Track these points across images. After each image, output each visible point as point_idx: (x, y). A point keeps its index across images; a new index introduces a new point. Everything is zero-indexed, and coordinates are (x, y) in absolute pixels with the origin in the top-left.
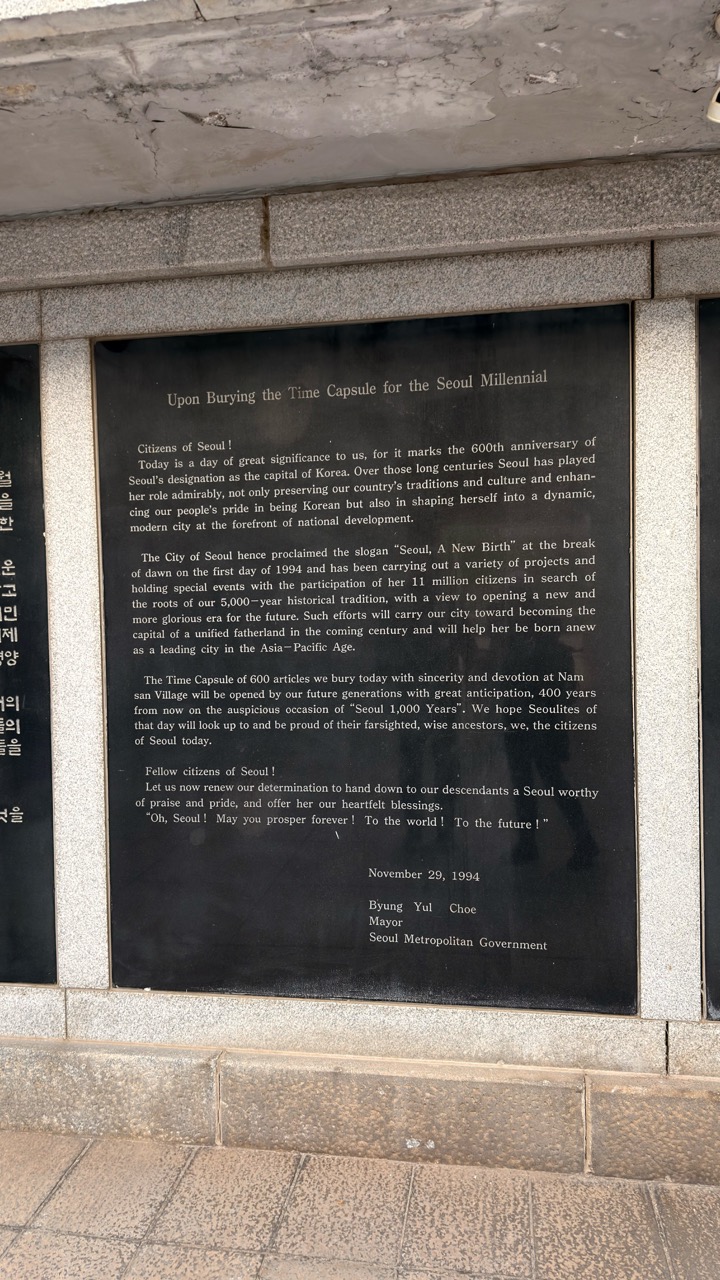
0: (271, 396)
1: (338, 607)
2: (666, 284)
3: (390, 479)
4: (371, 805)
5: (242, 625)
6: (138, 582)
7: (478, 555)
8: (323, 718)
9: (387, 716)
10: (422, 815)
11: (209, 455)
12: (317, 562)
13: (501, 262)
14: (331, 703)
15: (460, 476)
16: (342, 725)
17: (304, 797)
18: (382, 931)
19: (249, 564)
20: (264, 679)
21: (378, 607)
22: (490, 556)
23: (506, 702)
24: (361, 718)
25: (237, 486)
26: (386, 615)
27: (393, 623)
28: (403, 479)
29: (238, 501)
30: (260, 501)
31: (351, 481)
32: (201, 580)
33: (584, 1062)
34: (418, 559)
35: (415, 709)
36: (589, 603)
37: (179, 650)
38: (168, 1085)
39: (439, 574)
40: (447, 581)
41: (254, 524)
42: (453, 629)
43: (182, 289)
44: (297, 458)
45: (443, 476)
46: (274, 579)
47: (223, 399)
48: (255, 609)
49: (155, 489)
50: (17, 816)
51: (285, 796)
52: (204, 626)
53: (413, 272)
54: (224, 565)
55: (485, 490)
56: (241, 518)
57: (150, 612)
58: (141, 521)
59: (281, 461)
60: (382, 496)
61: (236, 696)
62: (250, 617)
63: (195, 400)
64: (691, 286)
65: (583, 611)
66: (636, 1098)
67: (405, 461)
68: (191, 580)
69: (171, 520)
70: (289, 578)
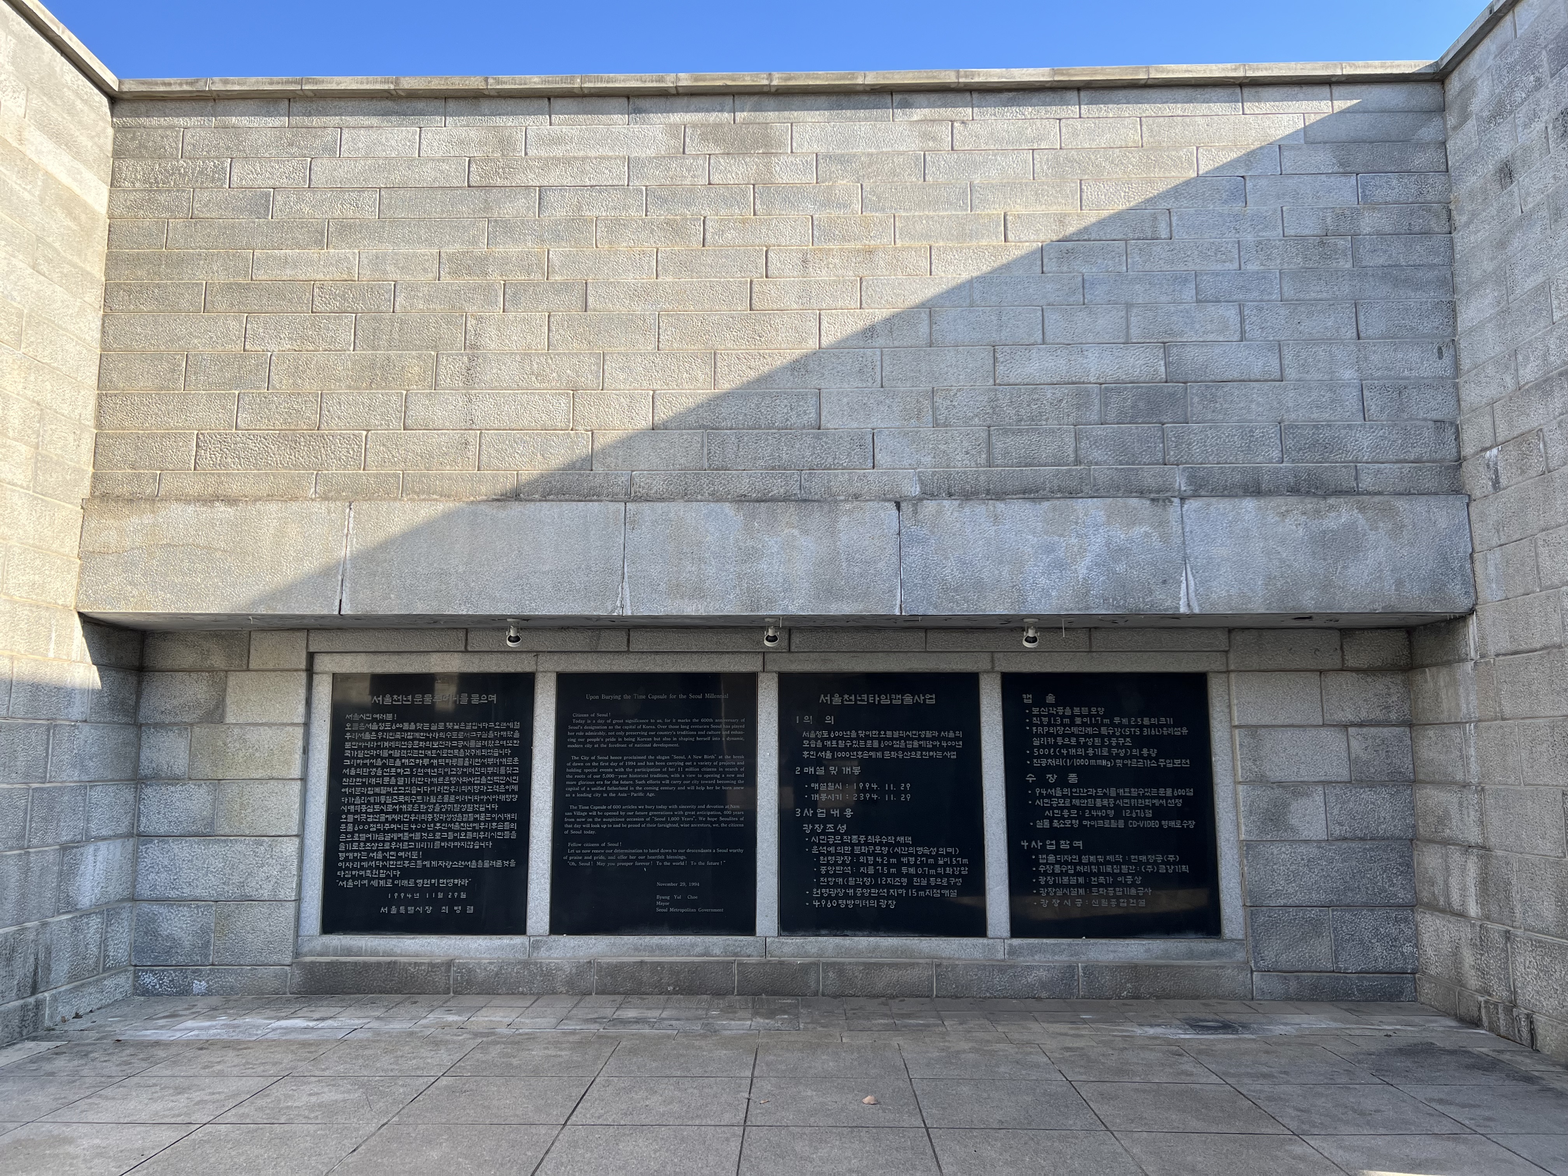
0: (627, 697)
1: (649, 778)
2: (769, 667)
3: (671, 730)
4: (659, 857)
5: (611, 785)
6: (570, 768)
7: (703, 760)
8: (642, 823)
9: (667, 822)
10: (679, 860)
11: (601, 718)
12: (641, 761)
13: (713, 655)
14: (645, 816)
15: (696, 730)
16: (649, 825)
17: (632, 854)
18: (661, 907)
19: (614, 761)
20: (619, 807)
21: (665, 779)
22: (707, 760)
23: (711, 816)
24: (657, 822)
25: (611, 731)
26: (668, 782)
27: (670, 785)
28: (675, 730)
29: (611, 736)
30: (620, 736)
31: (656, 730)
32: (595, 767)
33: (736, 954)
34: (681, 760)
35: (677, 819)
36: (741, 779)
37: (584, 795)
38: (574, 971)
39: (688, 767)
40: (691, 769)
41: (618, 745)
42: (693, 788)
43: (595, 656)
44: (636, 721)
45: (690, 730)
46: (624, 767)
47: (608, 697)
48: (616, 779)
49: (579, 731)
50: (513, 863)
51: (625, 854)
52: (595, 785)
53: (682, 656)
54: (605, 761)
55: (706, 736)
56: (612, 743)
57: (573, 779)
58: (572, 743)
59: (630, 722)
60: (668, 736)
61: (607, 814)
62: (614, 782)
63: (597, 697)
64: (776, 669)
65: (740, 782)
66: (753, 964)
67: (677, 723)
68: (591, 767)
69: (585, 743)
70: (630, 767)
